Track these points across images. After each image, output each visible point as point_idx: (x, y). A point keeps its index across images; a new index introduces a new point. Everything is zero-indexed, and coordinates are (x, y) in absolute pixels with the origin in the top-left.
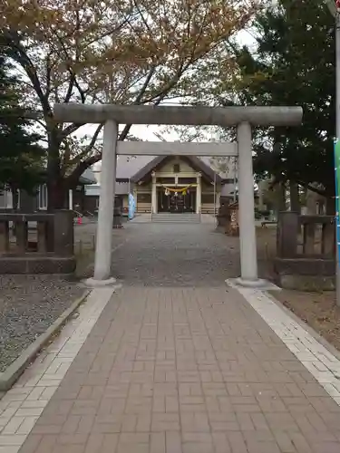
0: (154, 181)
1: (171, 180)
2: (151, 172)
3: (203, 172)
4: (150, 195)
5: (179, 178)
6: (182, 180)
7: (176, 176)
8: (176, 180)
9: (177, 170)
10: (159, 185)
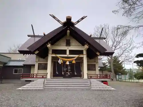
0: (50, 52)
1: (64, 52)
2: (47, 43)
3: (89, 44)
4: (46, 64)
5: (70, 50)
6: (72, 52)
7: (68, 49)
8: (68, 52)
9: (68, 44)
10: (54, 55)
